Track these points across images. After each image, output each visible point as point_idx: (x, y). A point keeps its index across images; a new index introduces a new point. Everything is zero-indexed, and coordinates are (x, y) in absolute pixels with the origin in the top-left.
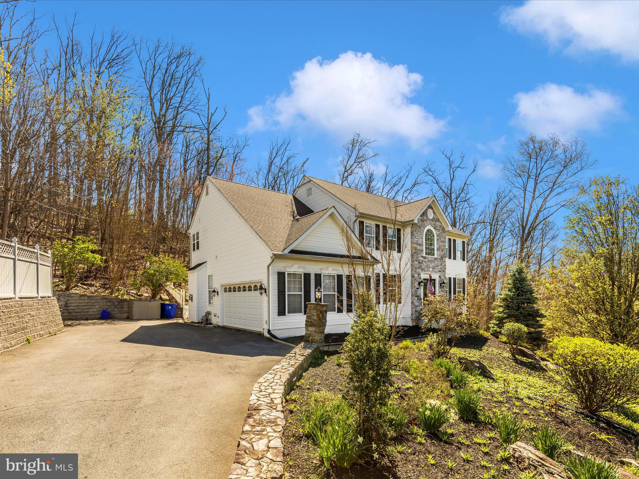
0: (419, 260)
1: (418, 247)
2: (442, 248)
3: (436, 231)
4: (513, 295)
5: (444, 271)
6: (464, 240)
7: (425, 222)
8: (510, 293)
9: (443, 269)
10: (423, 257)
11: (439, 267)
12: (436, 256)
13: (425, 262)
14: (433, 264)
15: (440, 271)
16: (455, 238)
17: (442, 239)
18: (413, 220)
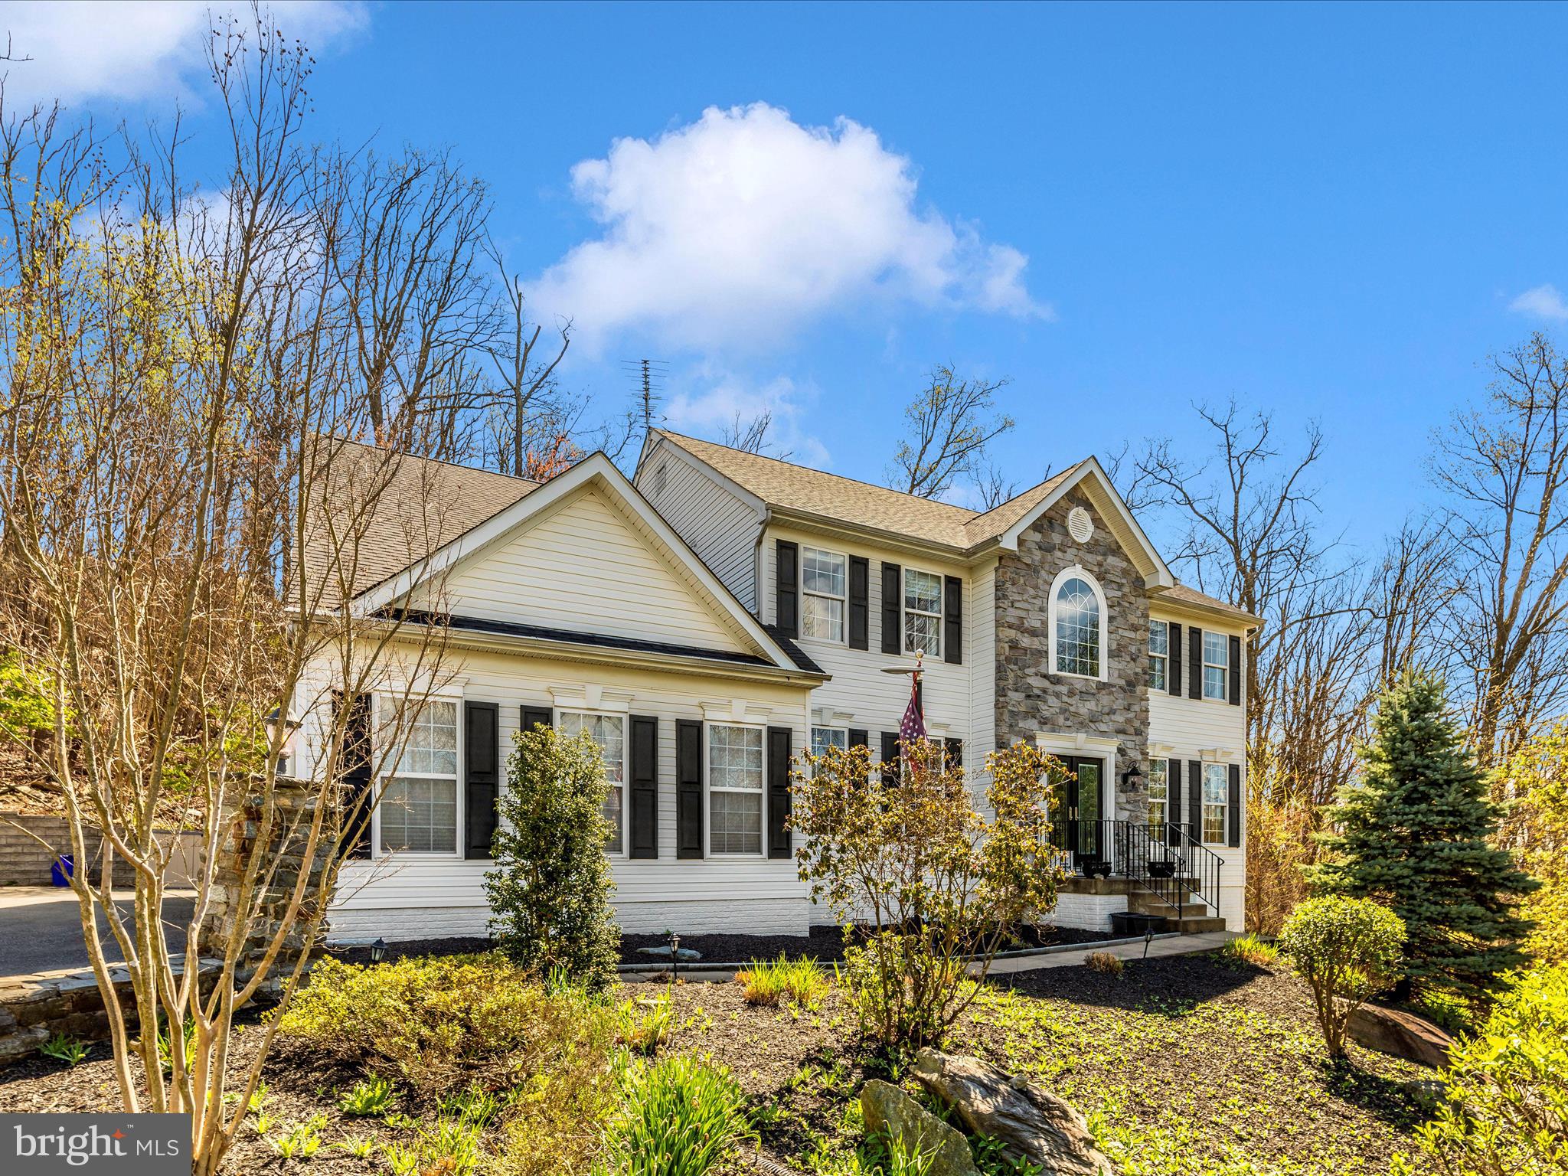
0: (1030, 687)
1: (1026, 641)
2: (1133, 649)
3: (1104, 587)
4: (1382, 797)
5: (1138, 732)
6: (1235, 633)
7: (1059, 554)
8: (1370, 792)
9: (1137, 724)
10: (1045, 676)
11: (1119, 718)
12: (1103, 677)
13: (1057, 695)
14: (1091, 705)
15: (1119, 732)
16: (1196, 625)
17: (1133, 619)
18: (995, 540)
